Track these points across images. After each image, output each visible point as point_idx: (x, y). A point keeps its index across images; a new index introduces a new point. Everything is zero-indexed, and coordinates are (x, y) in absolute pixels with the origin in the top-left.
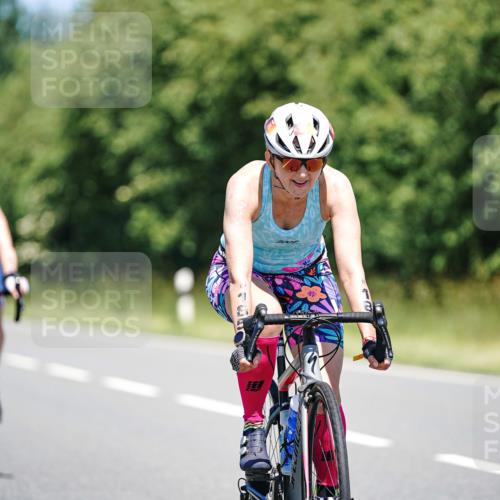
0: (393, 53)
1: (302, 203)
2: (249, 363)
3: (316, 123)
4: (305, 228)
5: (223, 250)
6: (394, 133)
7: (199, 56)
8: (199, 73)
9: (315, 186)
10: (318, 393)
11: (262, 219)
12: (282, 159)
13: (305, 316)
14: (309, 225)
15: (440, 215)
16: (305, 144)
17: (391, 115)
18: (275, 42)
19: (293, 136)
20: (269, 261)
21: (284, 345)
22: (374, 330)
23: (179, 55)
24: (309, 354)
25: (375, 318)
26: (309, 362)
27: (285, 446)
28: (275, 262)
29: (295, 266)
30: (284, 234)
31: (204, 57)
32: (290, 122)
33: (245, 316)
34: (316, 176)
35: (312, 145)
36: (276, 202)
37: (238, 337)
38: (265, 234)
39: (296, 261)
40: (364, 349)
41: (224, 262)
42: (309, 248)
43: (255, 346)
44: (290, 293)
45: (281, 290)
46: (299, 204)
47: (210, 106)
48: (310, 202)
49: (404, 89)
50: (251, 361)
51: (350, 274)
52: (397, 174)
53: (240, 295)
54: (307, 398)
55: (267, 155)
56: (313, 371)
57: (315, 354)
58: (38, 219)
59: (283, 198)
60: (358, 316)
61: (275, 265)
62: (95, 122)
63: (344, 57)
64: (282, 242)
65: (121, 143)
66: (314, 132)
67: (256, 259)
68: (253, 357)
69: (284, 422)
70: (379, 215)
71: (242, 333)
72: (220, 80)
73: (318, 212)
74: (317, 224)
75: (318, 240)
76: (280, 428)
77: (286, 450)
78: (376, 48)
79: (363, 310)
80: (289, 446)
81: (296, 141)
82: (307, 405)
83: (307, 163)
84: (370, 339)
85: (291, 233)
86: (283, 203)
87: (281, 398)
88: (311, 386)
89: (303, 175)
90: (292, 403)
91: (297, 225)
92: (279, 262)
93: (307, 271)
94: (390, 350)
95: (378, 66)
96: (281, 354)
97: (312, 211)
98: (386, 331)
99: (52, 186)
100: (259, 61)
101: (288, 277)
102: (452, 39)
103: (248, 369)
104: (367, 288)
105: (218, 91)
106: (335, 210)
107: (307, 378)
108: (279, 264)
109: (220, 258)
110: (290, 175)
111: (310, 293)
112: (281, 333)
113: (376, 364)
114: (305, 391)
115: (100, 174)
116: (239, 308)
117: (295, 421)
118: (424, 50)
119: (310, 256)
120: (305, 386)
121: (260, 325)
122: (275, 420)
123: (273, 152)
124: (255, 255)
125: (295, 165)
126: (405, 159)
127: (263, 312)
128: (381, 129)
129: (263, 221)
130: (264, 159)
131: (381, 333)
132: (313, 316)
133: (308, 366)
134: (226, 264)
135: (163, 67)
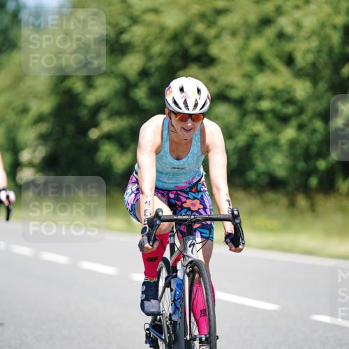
0: (281, 36)
1: (189, 143)
2: (151, 247)
3: (199, 91)
4: (190, 159)
5: (137, 173)
6: (282, 91)
7: (146, 37)
8: (147, 49)
9: (198, 132)
10: (196, 267)
11: (162, 153)
12: (176, 114)
13: (187, 217)
14: (193, 158)
15: (314, 149)
16: (191, 104)
17: (279, 78)
18: (200, 28)
19: (184, 99)
20: (166, 181)
21: (174, 236)
22: (233, 226)
23: (132, 37)
24: (190, 242)
25: (234, 218)
26: (190, 247)
27: (174, 301)
28: (170, 182)
29: (183, 185)
30: (176, 163)
31: (150, 38)
32: (182, 90)
33: (149, 217)
34: (198, 125)
35: (196, 105)
36: (171, 142)
37: (144, 230)
38: (164, 163)
39: (184, 181)
40: (226, 238)
41: (137, 182)
42: (193, 173)
43: (155, 236)
44: (179, 203)
45: (173, 201)
46: (186, 144)
47: (154, 72)
48: (194, 143)
49: (289, 61)
50: (152, 246)
51: (218, 189)
52: (285, 120)
53: (146, 202)
54: (188, 270)
55: (167, 111)
56: (192, 252)
57: (194, 241)
58: (35, 151)
59: (176, 140)
60: (222, 217)
61: (170, 184)
62: (74, 84)
63: (247, 38)
64: (175, 168)
65: (91, 98)
66: (197, 96)
67: (157, 180)
68: (153, 243)
69: (174, 286)
70: (272, 149)
71: (146, 227)
72: (161, 54)
73: (199, 149)
74: (198, 157)
75: (199, 168)
76: (172, 290)
77: (175, 305)
78: (270, 32)
79: (226, 213)
80: (177, 302)
81: (185, 103)
82: (188, 275)
83: (193, 116)
84: (230, 232)
85: (181, 162)
86: (176, 143)
87: (172, 270)
88: (191, 262)
89: (190, 124)
90: (179, 273)
91: (185, 157)
92: (173, 181)
93: (191, 188)
94: (243, 239)
95: (271, 45)
96: (172, 242)
97: (195, 148)
98: (241, 227)
99: (43, 128)
100: (188, 41)
101: (178, 192)
102: (323, 26)
103: (150, 251)
104: (229, 199)
105: (159, 62)
106: (210, 148)
107: (189, 257)
108: (172, 183)
109: (134, 179)
110: (182, 124)
111: (192, 204)
112: (173, 228)
113: (233, 248)
114: (187, 266)
115: (77, 120)
116: (145, 211)
117: (181, 285)
118: (303, 34)
119: (193, 179)
120: (187, 263)
121: (158, 222)
122: (168, 284)
123: (171, 109)
124: (157, 176)
125: (184, 118)
126: (290, 110)
127: (160, 214)
128: (273, 89)
129: (163, 154)
130: (164, 114)
131: (237, 228)
132: (193, 217)
133: (189, 250)
134: (138, 183)
135: (122, 45)
